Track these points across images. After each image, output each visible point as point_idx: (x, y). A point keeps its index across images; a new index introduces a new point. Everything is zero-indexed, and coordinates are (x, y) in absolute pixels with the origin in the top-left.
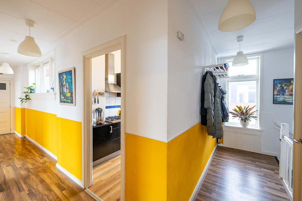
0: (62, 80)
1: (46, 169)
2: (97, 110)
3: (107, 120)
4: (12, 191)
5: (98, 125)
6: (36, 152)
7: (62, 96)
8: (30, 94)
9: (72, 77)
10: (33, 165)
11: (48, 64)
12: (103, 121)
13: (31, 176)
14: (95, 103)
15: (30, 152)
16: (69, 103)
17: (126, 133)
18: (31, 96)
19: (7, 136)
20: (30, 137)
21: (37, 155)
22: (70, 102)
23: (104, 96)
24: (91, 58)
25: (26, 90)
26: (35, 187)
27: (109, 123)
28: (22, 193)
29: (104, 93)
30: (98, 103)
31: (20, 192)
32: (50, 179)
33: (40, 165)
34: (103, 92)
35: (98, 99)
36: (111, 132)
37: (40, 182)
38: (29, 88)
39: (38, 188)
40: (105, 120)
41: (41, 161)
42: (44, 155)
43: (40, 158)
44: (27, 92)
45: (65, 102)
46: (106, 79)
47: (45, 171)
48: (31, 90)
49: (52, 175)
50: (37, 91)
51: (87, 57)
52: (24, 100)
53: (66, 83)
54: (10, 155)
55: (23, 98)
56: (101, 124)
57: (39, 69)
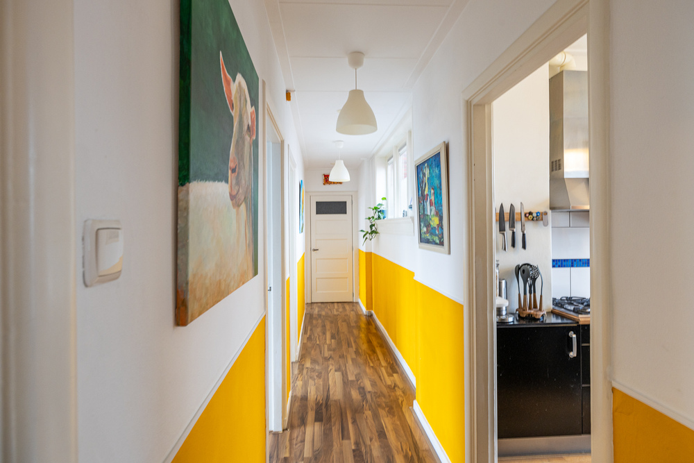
0: (423, 182)
1: (394, 406)
2: (518, 268)
3: (558, 309)
4: (333, 428)
5: (522, 322)
6: (384, 354)
7: (422, 225)
8: (378, 222)
9: (440, 171)
10: (374, 384)
11: (406, 147)
12: (540, 309)
13: (366, 410)
14: (513, 245)
15: (374, 351)
16: (437, 244)
17: (613, 389)
18: (380, 224)
19: (347, 307)
20: (379, 319)
21: (384, 363)
22: (438, 241)
23: (546, 225)
24: (490, 103)
25: (372, 213)
26: (368, 442)
27: (565, 321)
28: (346, 442)
29: (546, 213)
30: (524, 247)
31: (342, 439)
32: (397, 437)
33: (385, 391)
34: (542, 210)
35: (524, 235)
36: (573, 354)
37: (377, 434)
38: (376, 208)
39: (372, 447)
40: (551, 306)
41: (389, 381)
42: (396, 367)
43: (387, 373)
44: (373, 217)
45: (428, 242)
46: (556, 165)
47: (391, 411)
48: (379, 212)
49: (402, 426)
50: (390, 216)
51: (475, 101)
52: (368, 236)
53: (429, 189)
54: (345, 347)
55: (366, 230)
56: (531, 318)
57: (393, 163)
